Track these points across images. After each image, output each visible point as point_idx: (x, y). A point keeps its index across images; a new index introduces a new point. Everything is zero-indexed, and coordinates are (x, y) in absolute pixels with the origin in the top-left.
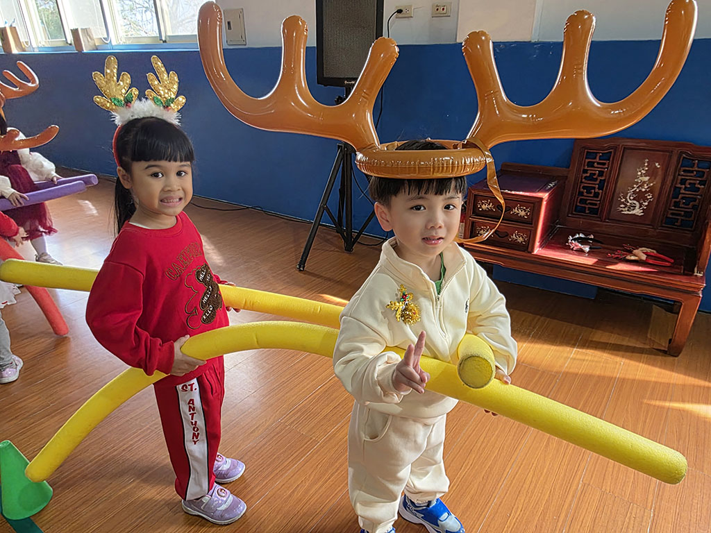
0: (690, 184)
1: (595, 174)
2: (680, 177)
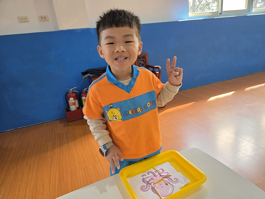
0: (142, 64)
2: (139, 63)
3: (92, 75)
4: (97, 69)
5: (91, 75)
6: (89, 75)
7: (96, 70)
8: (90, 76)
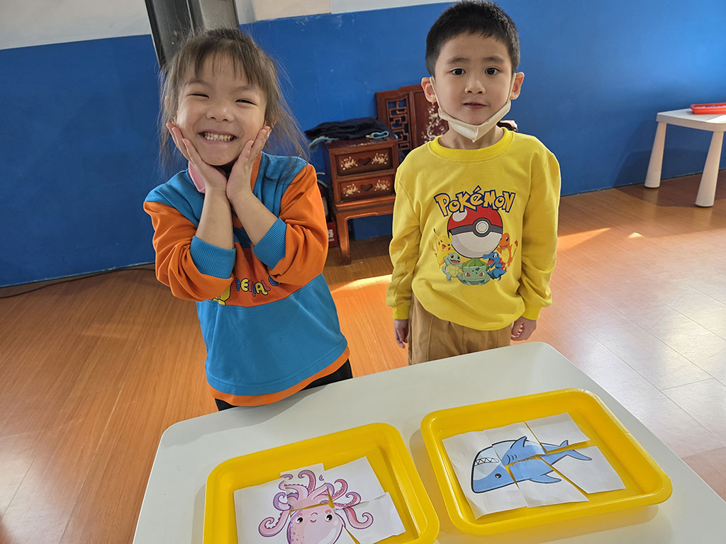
1: (399, 120)
3: (330, 140)
4: (344, 122)
5: (327, 138)
6: (322, 138)
7: (340, 125)
8: (326, 140)
